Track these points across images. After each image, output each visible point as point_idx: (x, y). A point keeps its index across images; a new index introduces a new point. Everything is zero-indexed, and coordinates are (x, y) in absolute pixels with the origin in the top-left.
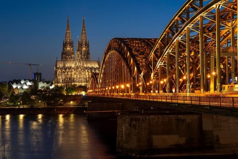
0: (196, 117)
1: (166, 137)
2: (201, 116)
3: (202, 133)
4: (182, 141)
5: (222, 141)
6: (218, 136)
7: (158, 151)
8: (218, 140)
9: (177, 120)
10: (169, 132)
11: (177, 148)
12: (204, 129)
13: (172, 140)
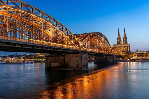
0: (63, 57)
1: (54, 63)
2: (64, 57)
3: (65, 62)
4: (59, 65)
5: (71, 65)
6: (69, 64)
7: (52, 68)
8: (69, 65)
9: (58, 58)
10: (55, 62)
11: (57, 67)
12: (65, 61)
13: (56, 64)
